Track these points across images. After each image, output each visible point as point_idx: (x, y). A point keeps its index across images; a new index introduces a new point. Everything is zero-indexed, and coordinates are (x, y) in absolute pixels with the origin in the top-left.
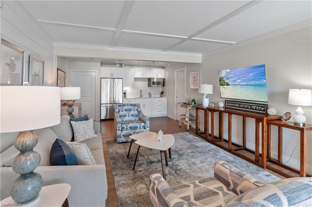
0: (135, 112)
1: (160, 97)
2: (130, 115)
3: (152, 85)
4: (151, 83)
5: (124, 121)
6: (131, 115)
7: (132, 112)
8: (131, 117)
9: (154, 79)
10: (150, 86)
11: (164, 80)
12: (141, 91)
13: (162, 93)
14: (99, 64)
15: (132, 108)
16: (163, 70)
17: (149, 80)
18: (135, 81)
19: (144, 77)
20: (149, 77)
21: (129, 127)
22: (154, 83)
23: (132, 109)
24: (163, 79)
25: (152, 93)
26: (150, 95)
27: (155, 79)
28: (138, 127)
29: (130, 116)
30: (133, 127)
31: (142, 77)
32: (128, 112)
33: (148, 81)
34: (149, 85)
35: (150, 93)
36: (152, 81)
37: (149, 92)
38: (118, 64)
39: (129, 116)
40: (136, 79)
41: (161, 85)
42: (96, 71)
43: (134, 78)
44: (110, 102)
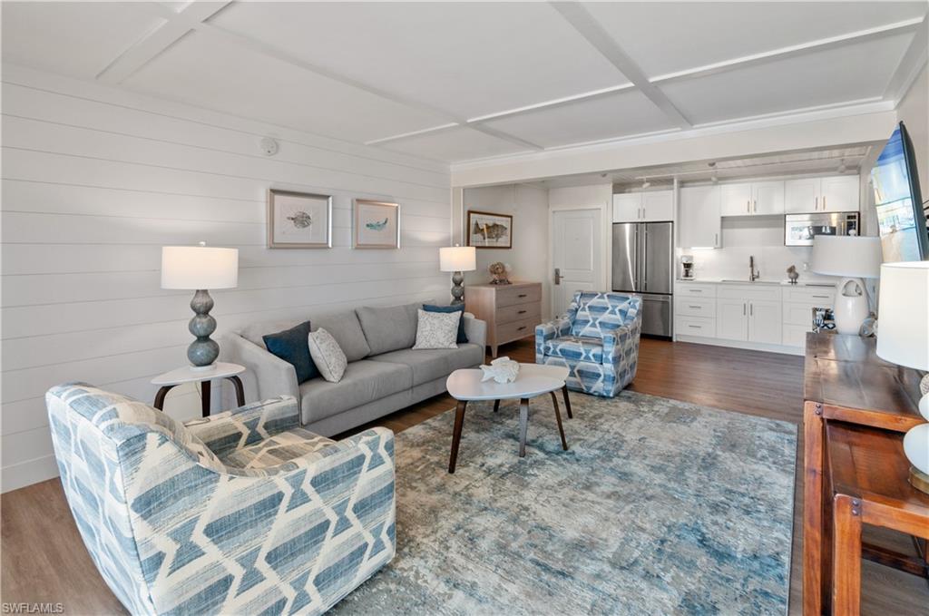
0: (613, 316)
2: (597, 322)
4: (789, 233)
5: (581, 334)
6: (600, 323)
7: (606, 317)
8: (598, 329)
11: (854, 217)
12: (752, 259)
15: (609, 306)
19: (759, 213)
20: (782, 213)
21: (560, 350)
23: (608, 308)
24: (849, 217)
28: (581, 354)
29: (598, 325)
30: (569, 351)
31: (752, 213)
32: (595, 315)
36: (790, 226)
38: (647, 182)
39: (594, 325)
42: (603, 206)
43: (722, 218)
44: (636, 288)
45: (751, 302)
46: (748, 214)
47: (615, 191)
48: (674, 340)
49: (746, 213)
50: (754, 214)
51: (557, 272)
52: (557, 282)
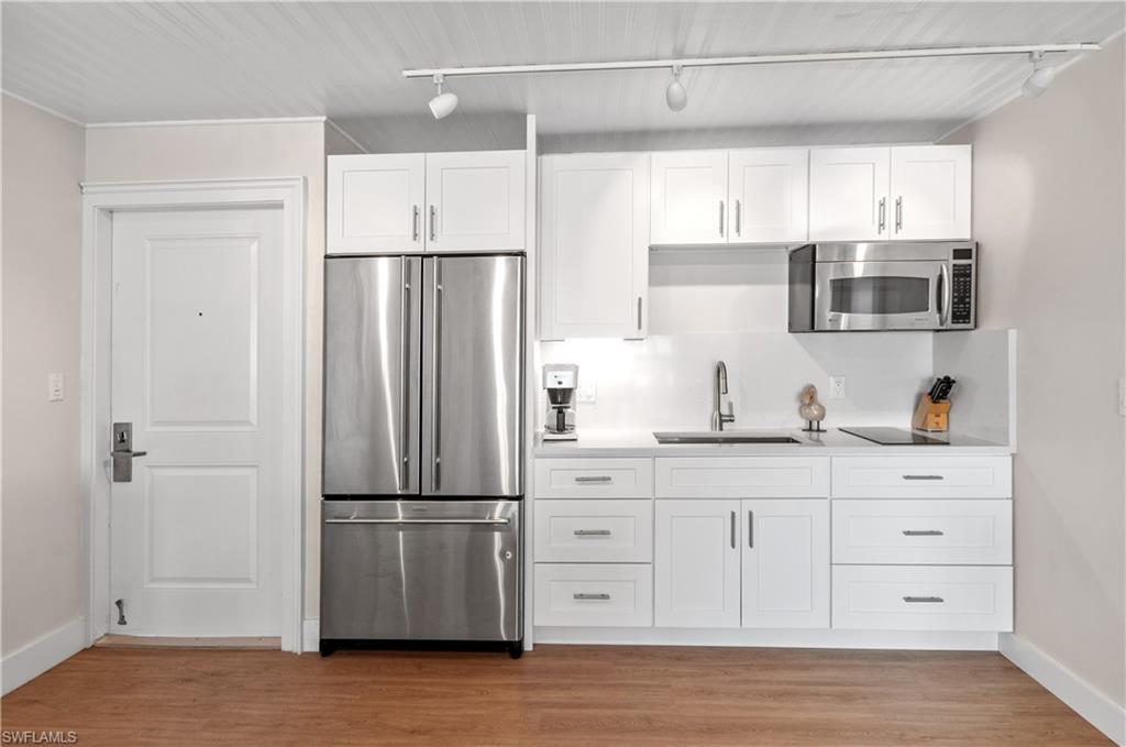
1: (920, 440)
3: (826, 314)
4: (824, 293)
9: (846, 250)
10: (812, 328)
11: (966, 261)
12: (720, 370)
13: (942, 390)
14: (314, 129)
16: (960, 153)
17: (804, 260)
18: (654, 280)
19: (747, 237)
20: (797, 235)
22: (844, 292)
24: (958, 254)
25: (828, 392)
26: (815, 411)
27: (861, 252)
31: (733, 239)
33: (791, 282)
34: (804, 321)
35: (809, 396)
36: (826, 275)
37: (799, 387)
40: (666, 262)
41: (930, 317)
42: (290, 196)
43: (652, 249)
44: (406, 483)
45: (747, 506)
46: (723, 241)
47: (334, 146)
48: (528, 647)
49: (715, 238)
50: (734, 239)
51: (122, 435)
52: (122, 473)
